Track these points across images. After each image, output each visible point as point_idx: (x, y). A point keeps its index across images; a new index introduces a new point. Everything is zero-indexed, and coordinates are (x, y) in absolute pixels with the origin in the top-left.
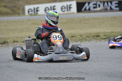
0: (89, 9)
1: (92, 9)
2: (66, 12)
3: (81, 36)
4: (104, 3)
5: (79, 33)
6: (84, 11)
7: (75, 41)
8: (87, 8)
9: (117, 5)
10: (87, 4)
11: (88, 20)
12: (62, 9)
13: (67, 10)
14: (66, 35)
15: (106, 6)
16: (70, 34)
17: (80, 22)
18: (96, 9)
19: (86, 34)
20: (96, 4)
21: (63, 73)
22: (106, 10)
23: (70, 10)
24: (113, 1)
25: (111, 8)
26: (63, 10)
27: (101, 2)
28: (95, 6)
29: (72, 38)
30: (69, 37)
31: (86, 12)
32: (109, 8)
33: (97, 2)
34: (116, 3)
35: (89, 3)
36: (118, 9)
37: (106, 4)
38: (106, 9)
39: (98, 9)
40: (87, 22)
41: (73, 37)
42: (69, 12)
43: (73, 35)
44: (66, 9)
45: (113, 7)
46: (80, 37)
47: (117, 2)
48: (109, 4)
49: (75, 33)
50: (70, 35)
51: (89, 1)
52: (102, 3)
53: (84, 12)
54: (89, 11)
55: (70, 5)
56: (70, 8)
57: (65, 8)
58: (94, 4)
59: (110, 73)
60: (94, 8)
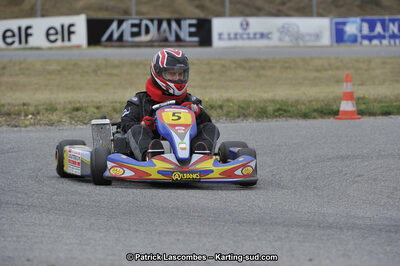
0: (121, 38)
1: (127, 37)
2: (59, 43)
3: (98, 108)
4: (160, 22)
5: (92, 101)
6: (107, 43)
7: (81, 121)
8: (116, 36)
9: (193, 30)
10: (114, 25)
11: (117, 66)
12: (48, 35)
13: (63, 40)
14: (60, 104)
15: (165, 31)
16: (70, 102)
17: (95, 71)
18: (137, 39)
19: (112, 103)
20: (138, 26)
21: (49, 206)
22: (164, 42)
23: (69, 40)
24: (185, 19)
25: (178, 38)
26: (52, 38)
27: (152, 21)
28: (135, 30)
29: (75, 113)
30: (67, 110)
31: (112, 46)
32: (172, 38)
33: (141, 20)
34: (191, 25)
35: (120, 23)
36: (196, 39)
37: (165, 25)
38: (166, 40)
39: (144, 38)
40: (115, 72)
41: (77, 110)
42: (66, 43)
43: (78, 105)
44: (59, 37)
45: (184, 35)
46: (96, 111)
47: (194, 22)
48: (174, 25)
49: (82, 100)
50: (70, 106)
51: (122, 17)
52: (156, 22)
53: (106, 46)
54: (118, 43)
55: (71, 25)
56: (70, 33)
57: (57, 33)
58: (133, 25)
59: (173, 208)
60: (134, 35)
